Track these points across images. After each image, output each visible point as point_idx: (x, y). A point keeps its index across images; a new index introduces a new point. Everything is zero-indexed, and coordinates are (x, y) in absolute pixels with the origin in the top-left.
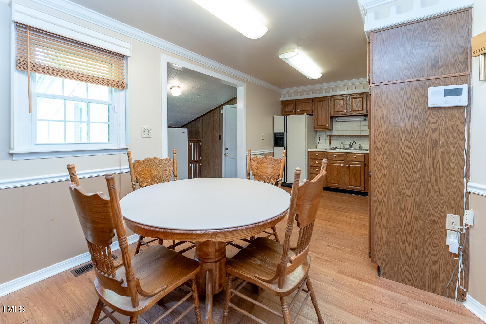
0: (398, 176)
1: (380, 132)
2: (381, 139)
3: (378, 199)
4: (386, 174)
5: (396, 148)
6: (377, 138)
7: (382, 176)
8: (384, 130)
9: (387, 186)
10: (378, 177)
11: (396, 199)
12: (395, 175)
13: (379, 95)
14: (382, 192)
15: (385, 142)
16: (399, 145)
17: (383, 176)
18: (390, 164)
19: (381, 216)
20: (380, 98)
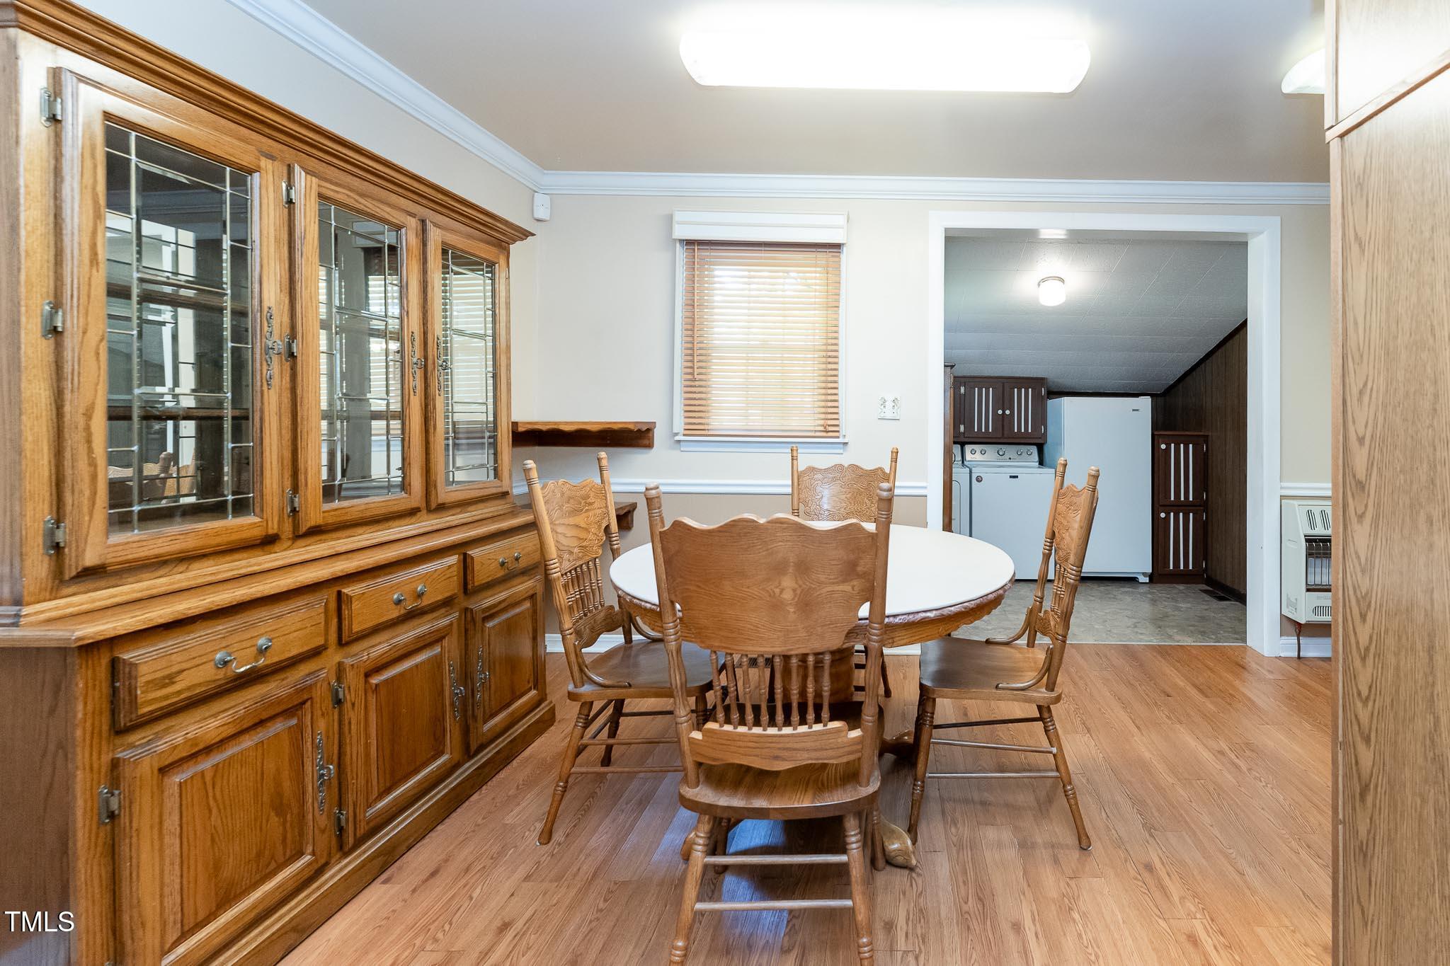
0: (1431, 658)
1: (1365, 384)
2: (1366, 426)
3: (1357, 763)
4: (1386, 631)
5: (1424, 478)
6: (1354, 422)
7: (1371, 638)
8: (1379, 373)
9: (1388, 701)
10: (1357, 643)
11: (1424, 801)
12: (1419, 646)
13: (1359, 177)
14: (1370, 732)
15: (1383, 443)
16: (1435, 466)
17: (1375, 637)
18: (1401, 573)
19: (1368, 869)
20: (1362, 196)
